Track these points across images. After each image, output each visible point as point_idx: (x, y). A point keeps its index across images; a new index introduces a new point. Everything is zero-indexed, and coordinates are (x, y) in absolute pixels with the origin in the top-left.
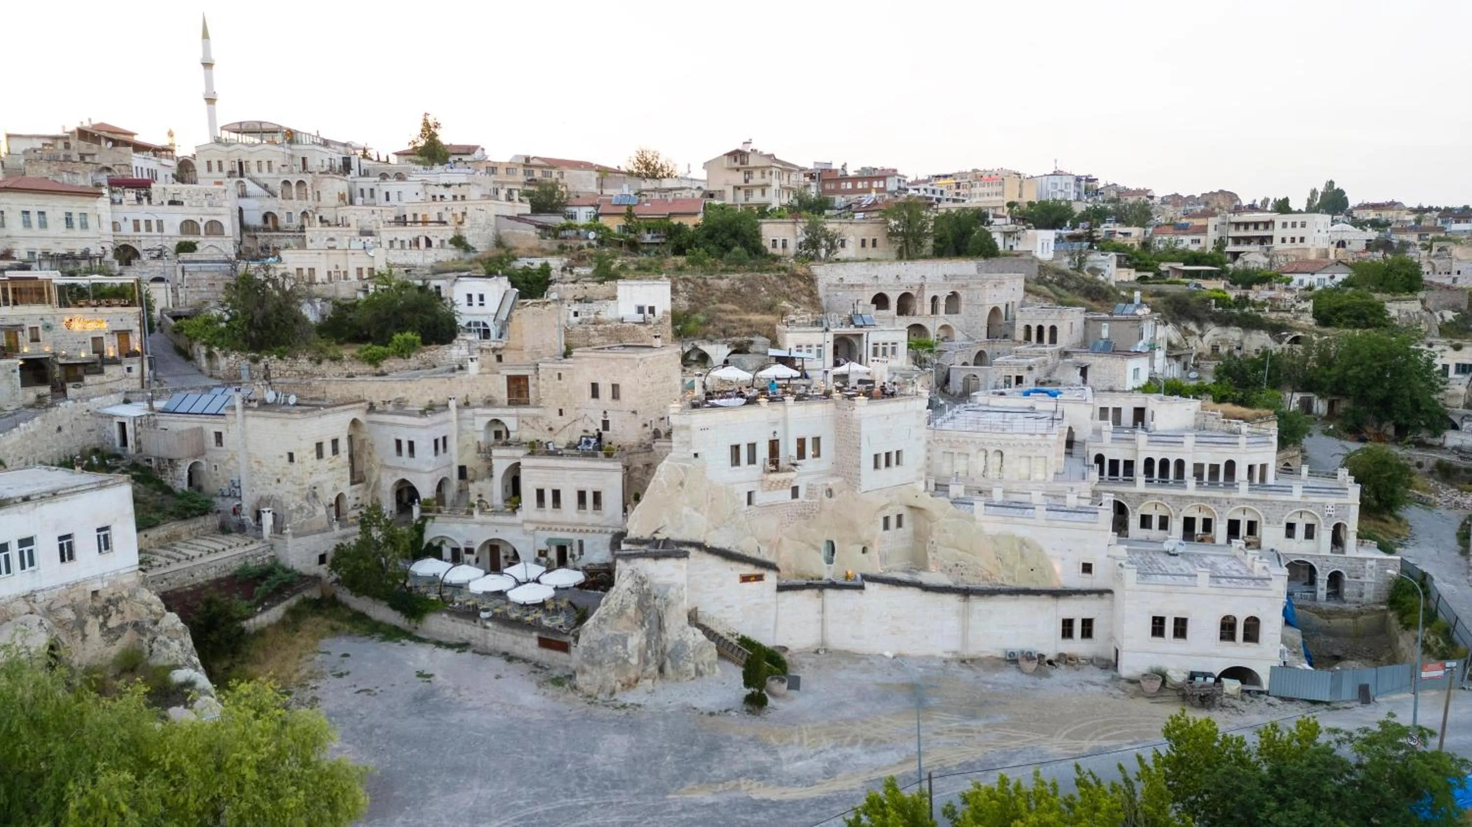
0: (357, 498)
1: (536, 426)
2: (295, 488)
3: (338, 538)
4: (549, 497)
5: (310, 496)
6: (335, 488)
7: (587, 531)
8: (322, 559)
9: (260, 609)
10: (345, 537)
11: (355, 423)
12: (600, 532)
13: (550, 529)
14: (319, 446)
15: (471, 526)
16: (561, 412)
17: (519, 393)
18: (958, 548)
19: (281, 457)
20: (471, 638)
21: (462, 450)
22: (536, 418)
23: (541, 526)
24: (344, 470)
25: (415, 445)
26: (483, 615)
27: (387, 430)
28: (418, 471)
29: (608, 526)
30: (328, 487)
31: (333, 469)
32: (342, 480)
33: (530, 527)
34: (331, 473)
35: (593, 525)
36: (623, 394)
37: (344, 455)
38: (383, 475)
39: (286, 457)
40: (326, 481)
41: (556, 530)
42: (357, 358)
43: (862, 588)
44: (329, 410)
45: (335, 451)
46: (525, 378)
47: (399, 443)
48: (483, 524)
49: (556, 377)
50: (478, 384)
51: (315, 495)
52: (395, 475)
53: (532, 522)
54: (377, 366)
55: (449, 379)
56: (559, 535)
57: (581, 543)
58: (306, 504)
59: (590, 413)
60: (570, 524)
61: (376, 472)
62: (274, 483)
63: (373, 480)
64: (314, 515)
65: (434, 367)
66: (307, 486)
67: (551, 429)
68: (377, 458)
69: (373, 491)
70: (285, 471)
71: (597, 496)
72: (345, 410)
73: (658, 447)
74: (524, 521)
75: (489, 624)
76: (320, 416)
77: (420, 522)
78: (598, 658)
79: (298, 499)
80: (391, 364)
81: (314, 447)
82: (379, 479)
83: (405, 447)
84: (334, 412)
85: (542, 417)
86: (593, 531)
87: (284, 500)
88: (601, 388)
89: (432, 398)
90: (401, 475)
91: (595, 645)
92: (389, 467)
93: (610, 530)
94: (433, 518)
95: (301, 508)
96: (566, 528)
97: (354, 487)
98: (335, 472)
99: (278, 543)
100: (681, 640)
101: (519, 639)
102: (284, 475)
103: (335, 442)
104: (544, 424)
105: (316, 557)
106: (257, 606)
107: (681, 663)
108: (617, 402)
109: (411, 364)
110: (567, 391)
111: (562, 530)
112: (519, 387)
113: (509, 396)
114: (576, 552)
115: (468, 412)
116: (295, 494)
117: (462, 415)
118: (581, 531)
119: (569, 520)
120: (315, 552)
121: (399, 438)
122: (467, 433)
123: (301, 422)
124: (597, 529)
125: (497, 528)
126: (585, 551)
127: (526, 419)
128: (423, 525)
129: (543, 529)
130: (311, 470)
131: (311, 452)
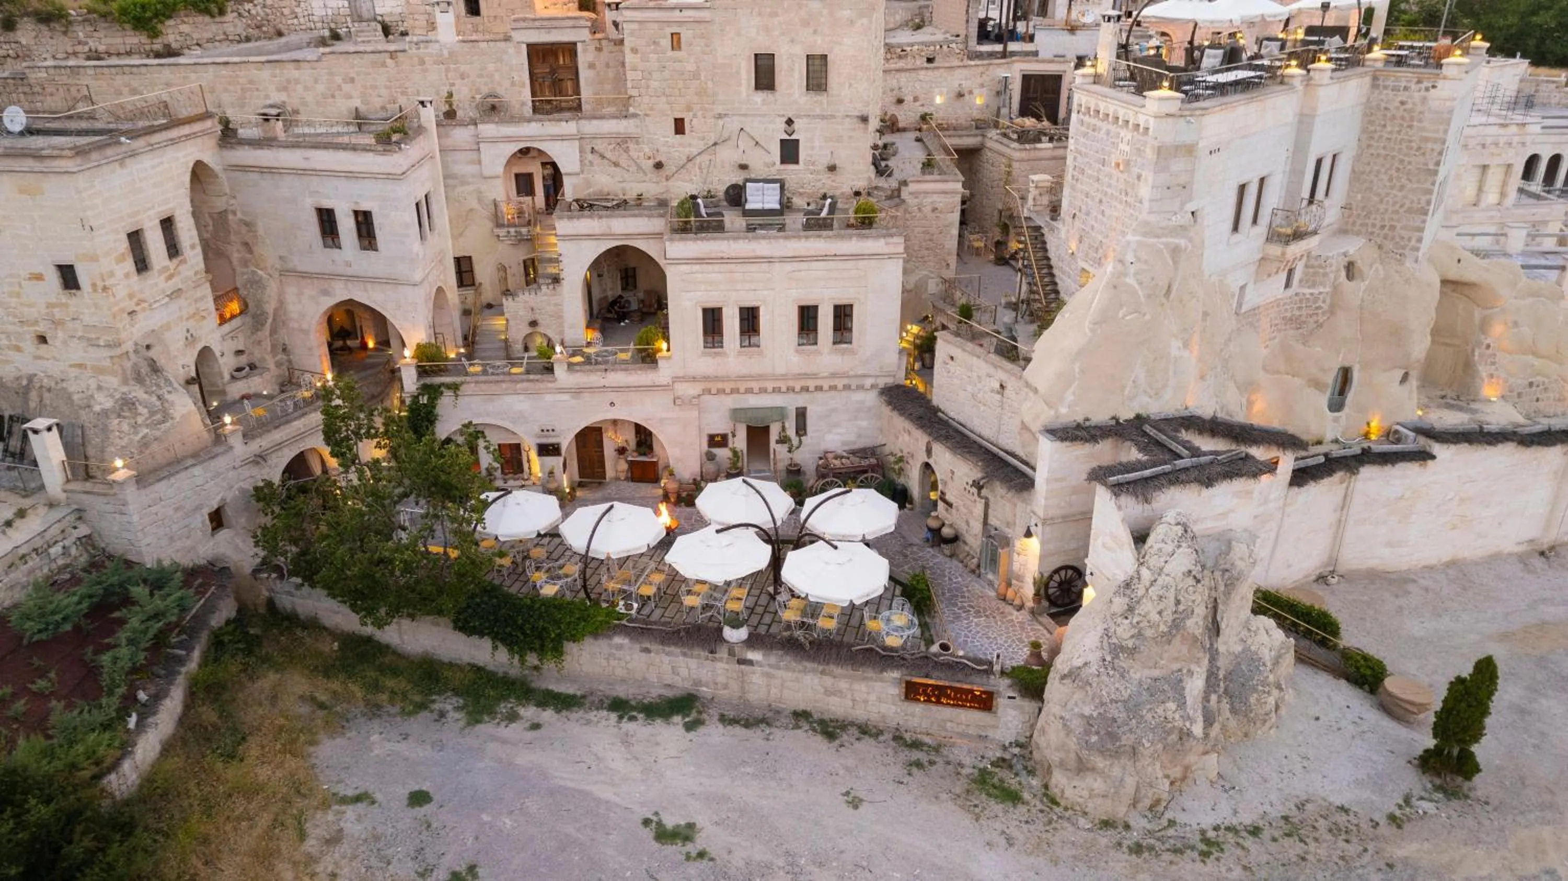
0: (239, 352)
1: (623, 162)
2: (101, 356)
3: (246, 463)
4: (731, 324)
5: (145, 370)
6: (191, 339)
7: (819, 389)
8: (217, 519)
9: (132, 721)
10: (260, 458)
11: (200, 173)
12: (847, 387)
13: (735, 391)
14: (135, 238)
15: (548, 398)
16: (679, 126)
17: (557, 86)
18: (1534, 354)
19: (39, 277)
20: (698, 683)
21: (460, 222)
22: (622, 141)
23: (714, 387)
24: (199, 294)
25: (377, 221)
26: (731, 634)
27: (287, 185)
28: (393, 282)
29: (865, 376)
30: (175, 339)
31: (176, 294)
32: (198, 316)
33: (690, 390)
34: (174, 306)
35: (833, 375)
36: (834, 78)
37: (193, 256)
38: (291, 291)
39: (53, 279)
40: (167, 327)
41: (749, 391)
42: (104, 16)
43: (1424, 456)
44: (140, 143)
45: (173, 249)
46: (570, 49)
47: (327, 219)
48: (577, 392)
49: (666, 42)
50: (463, 68)
51: (155, 368)
52: (325, 293)
53: (694, 379)
54: (154, 34)
55: (392, 54)
56: (754, 401)
57: (801, 414)
58: (138, 393)
59: (755, 127)
60: (784, 377)
61: (272, 288)
62: (29, 345)
63: (270, 308)
64: (166, 416)
65: (280, 34)
66: (129, 346)
67: (659, 166)
68: (268, 253)
69: (273, 332)
70: (58, 313)
71: (843, 315)
72: (173, 142)
73: (915, 194)
74: (676, 379)
75: (753, 655)
76: (122, 162)
77: (424, 400)
78: (1127, 740)
79: (112, 381)
80: (185, 28)
81: (124, 245)
82: (281, 303)
83: (346, 226)
84: (152, 148)
85: (636, 140)
86: (833, 388)
87: (72, 387)
88: (781, 66)
89: (357, 103)
90: (342, 293)
91: (1117, 712)
92: (304, 275)
93: (868, 382)
94: (455, 387)
95: (127, 405)
96: (770, 386)
97: (227, 327)
98: (182, 302)
99: (94, 505)
100: (1246, 650)
101: (843, 685)
102: (57, 323)
103: (167, 224)
104: (641, 153)
105: (202, 520)
106: (122, 714)
107: (1253, 700)
108: (822, 98)
109: (230, 29)
110: (696, 76)
111: (763, 391)
112: (553, 71)
113: (534, 94)
114: (791, 432)
115: (461, 135)
116: (99, 371)
117: (449, 142)
118: (805, 389)
119: (781, 370)
120: (198, 508)
121: (326, 204)
122: (464, 183)
123: (81, 181)
124: (840, 383)
125: (613, 397)
126: (809, 428)
127: (600, 146)
128: (432, 404)
129: (721, 392)
130: (130, 305)
131: (121, 259)
